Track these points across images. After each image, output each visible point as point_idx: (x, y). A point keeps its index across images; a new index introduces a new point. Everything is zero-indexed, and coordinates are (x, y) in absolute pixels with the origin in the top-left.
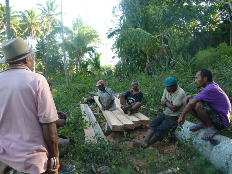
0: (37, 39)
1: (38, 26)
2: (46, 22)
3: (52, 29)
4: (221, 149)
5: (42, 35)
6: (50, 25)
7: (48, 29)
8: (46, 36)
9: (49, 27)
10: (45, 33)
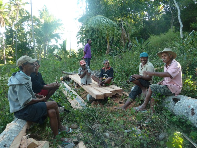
0: (5, 27)
1: (6, 15)
2: (13, 11)
3: (20, 18)
4: (182, 103)
5: (10, 23)
6: (18, 14)
7: (16, 17)
8: (14, 24)
9: (16, 16)
10: (13, 21)
